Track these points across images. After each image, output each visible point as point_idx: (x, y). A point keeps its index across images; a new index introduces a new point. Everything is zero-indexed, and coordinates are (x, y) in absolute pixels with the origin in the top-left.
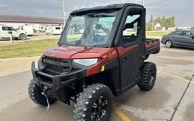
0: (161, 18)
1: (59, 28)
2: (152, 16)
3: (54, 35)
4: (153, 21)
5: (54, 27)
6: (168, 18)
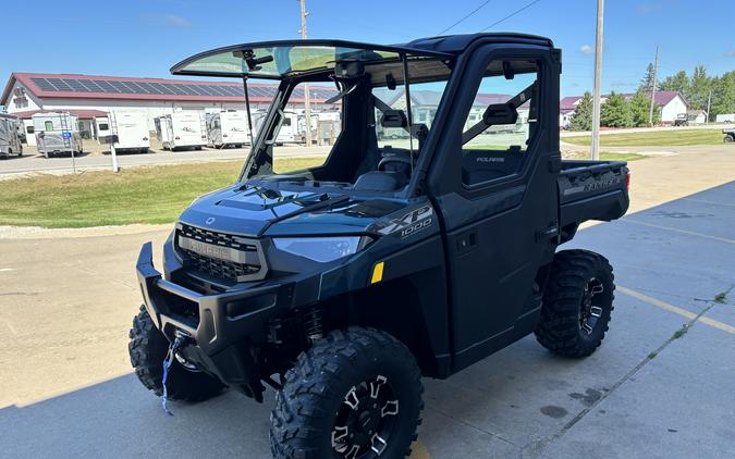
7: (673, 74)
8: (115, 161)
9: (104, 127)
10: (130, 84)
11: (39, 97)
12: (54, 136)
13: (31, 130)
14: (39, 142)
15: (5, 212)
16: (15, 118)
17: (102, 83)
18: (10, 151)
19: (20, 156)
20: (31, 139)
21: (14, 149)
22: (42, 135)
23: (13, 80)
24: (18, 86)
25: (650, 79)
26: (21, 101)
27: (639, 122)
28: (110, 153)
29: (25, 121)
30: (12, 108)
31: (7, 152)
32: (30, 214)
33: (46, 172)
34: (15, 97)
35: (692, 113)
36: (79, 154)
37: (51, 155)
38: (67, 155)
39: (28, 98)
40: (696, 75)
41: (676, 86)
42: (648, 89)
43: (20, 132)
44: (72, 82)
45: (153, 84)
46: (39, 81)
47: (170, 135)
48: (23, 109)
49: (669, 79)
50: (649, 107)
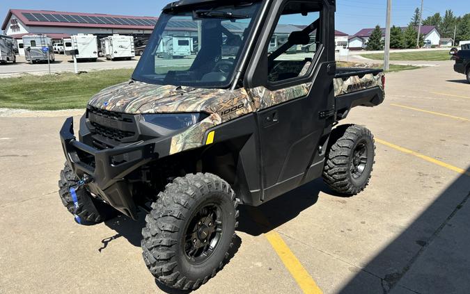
0: (442, 15)
1: (186, 43)
2: (417, 11)
3: (175, 57)
4: (421, 24)
5: (175, 40)
6: (462, 17)
7: (432, 15)
8: (75, 67)
9: (69, 45)
10: (85, 17)
11: (27, 25)
12: (37, 50)
13: (21, 46)
14: (26, 54)
15: (5, 99)
16: (12, 38)
17: (67, 16)
18: (8, 59)
19: (14, 63)
20: (22, 51)
21: (10, 58)
22: (29, 49)
23: (10, 14)
24: (13, 18)
25: (417, 17)
26: (15, 27)
27: (411, 45)
28: (73, 62)
29: (18, 40)
30: (10, 32)
31: (5, 59)
32: (21, 100)
33: (32, 73)
34: (12, 25)
35: (444, 40)
36: (53, 62)
37: (34, 62)
38: (46, 62)
39: (19, 25)
40: (446, 15)
41: (433, 22)
42: (415, 24)
43: (14, 47)
44: (48, 16)
45: (100, 18)
46: (27, 15)
47: (111, 50)
48: (17, 33)
49: (429, 18)
50: (417, 36)
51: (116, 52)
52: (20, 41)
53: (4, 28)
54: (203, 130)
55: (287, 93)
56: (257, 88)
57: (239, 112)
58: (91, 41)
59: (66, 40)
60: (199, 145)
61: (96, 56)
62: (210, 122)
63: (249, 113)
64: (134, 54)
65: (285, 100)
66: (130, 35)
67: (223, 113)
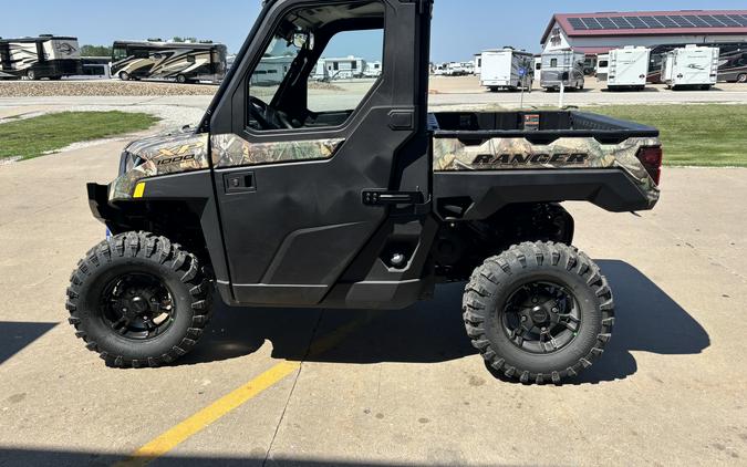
13: (539, 67)
18: (519, 84)
51: (680, 76)
52: (538, 60)
53: (544, 41)
54: (133, 179)
55: (277, 149)
56: (222, 136)
57: (184, 165)
58: (641, 56)
59: (601, 58)
60: (127, 196)
61: (642, 82)
62: (142, 170)
63: (201, 169)
64: (714, 79)
65: (272, 160)
66: (715, 45)
67: (159, 163)
